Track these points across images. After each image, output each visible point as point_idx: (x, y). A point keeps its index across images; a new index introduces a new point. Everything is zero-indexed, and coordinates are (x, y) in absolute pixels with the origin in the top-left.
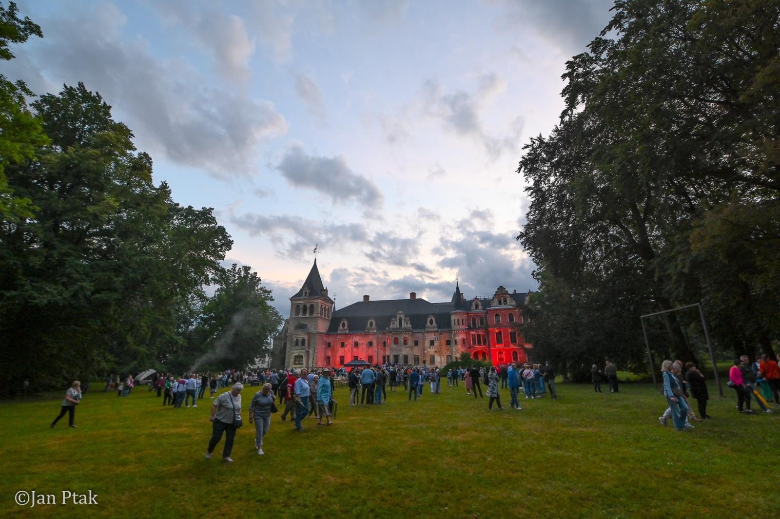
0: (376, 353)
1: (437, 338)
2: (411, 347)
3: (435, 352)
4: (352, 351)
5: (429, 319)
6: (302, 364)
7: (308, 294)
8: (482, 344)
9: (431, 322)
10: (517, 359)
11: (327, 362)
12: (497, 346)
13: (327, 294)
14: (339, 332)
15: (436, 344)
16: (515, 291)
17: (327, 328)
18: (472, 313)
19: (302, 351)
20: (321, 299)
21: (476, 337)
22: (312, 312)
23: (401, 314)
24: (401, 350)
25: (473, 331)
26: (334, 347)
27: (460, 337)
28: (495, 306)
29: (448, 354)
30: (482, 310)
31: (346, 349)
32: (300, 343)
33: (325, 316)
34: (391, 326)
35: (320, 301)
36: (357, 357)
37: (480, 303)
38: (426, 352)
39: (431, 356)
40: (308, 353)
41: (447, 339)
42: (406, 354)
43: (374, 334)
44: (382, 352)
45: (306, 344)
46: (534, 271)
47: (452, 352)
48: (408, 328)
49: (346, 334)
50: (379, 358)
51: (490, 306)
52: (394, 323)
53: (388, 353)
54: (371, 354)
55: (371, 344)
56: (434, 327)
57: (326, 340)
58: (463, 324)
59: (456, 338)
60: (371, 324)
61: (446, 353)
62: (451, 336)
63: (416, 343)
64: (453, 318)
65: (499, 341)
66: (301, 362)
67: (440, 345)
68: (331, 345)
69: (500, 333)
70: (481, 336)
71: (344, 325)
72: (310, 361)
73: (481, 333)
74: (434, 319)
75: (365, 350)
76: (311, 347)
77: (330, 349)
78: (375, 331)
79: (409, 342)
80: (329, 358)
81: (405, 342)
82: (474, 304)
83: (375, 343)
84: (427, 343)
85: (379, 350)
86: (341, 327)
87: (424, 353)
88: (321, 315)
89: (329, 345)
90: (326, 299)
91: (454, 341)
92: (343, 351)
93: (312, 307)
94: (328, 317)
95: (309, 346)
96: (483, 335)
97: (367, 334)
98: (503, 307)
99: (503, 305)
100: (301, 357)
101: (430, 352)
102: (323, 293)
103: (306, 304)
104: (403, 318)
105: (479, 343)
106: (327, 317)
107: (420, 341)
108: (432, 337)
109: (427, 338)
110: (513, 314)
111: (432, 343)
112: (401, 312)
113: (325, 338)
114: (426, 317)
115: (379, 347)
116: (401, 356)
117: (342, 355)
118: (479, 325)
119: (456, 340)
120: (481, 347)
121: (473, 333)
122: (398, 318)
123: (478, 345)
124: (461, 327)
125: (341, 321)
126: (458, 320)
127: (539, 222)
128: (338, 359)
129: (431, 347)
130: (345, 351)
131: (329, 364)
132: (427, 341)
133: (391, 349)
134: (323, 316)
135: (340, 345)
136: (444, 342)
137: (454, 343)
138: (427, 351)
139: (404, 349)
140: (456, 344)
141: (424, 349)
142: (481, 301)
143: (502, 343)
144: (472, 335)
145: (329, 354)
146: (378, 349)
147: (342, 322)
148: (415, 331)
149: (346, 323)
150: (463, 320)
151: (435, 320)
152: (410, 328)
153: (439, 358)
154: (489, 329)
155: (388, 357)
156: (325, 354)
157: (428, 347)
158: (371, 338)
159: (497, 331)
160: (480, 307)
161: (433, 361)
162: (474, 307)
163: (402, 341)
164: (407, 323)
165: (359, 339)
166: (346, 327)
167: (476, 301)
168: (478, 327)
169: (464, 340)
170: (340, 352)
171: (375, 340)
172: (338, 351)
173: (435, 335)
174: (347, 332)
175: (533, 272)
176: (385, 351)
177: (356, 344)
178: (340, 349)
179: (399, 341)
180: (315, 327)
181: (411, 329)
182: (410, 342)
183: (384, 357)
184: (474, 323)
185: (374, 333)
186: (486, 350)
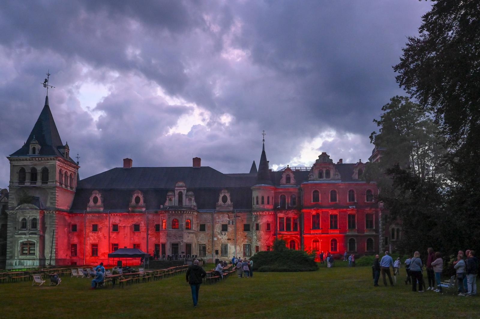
0: (145, 241)
1: (231, 221)
2: (196, 234)
3: (228, 239)
4: (109, 237)
5: (221, 196)
6: (34, 254)
7: (37, 152)
8: (292, 230)
9: (225, 199)
10: (336, 249)
11: (72, 252)
12: (312, 232)
13: (67, 154)
14: (88, 210)
15: (230, 229)
16: (341, 160)
17: (70, 204)
18: (281, 189)
19: (34, 236)
20: (59, 160)
21: (285, 221)
22: (45, 179)
23: (181, 187)
24: (181, 237)
25: (281, 212)
26: (81, 231)
27: (263, 221)
28: (315, 180)
29: (246, 242)
30: (295, 185)
31: (100, 234)
32: (29, 225)
33: (66, 186)
34: (167, 204)
35: (58, 163)
36: (117, 245)
37: (292, 176)
38: (215, 239)
39: (222, 245)
40: (42, 239)
41: (245, 222)
42: (189, 242)
43: (142, 214)
44: (154, 239)
45: (39, 227)
46: (374, 133)
47: (251, 240)
48: (192, 207)
49: (99, 213)
50: (149, 248)
51: (307, 179)
52: (170, 200)
53: (162, 240)
54: (137, 241)
55: (137, 228)
56: (229, 206)
57: (69, 221)
58: (268, 203)
59: (259, 221)
60: (138, 200)
61: (242, 242)
62: (251, 218)
63: (202, 228)
64: (255, 194)
65: (316, 226)
66: (32, 252)
67: (236, 231)
68: (78, 228)
69: (318, 215)
70: (292, 220)
71: (95, 200)
72: (47, 251)
73: (291, 215)
74: (228, 195)
75: (129, 234)
76: (48, 230)
77: (76, 233)
78: (144, 209)
79: (194, 225)
80: (74, 246)
81: (188, 226)
82: (284, 176)
83: (143, 225)
84: (218, 228)
85: (149, 236)
86: (91, 203)
87: (213, 241)
88: (61, 184)
89: (74, 227)
90: (65, 160)
91: (255, 225)
92: (96, 238)
93: (45, 171)
94: (71, 188)
95: (44, 229)
96: (293, 218)
97: (132, 214)
98: (324, 181)
99: (324, 178)
100: (33, 244)
101: (222, 240)
102: (62, 150)
103: (35, 167)
104: (184, 192)
105: (288, 229)
106: (69, 188)
107: (208, 225)
108: (224, 219)
109: (217, 220)
110: (337, 191)
111: (224, 228)
112: (181, 184)
113: (67, 218)
114: (216, 192)
115: (149, 232)
116: (182, 244)
117: (94, 242)
118: (290, 206)
119: (257, 225)
120: (290, 233)
121: (281, 215)
122: (177, 192)
123: (287, 231)
124: (266, 207)
125: (91, 194)
126: (263, 198)
127: (430, 44)
128: (88, 248)
129: (223, 233)
130: (98, 237)
131: (76, 255)
132: (217, 225)
133: (168, 236)
134: (63, 186)
135: (91, 228)
136: (240, 226)
137: (255, 228)
138: (218, 239)
139: (185, 236)
140: (257, 229)
141: (213, 236)
142: (293, 172)
143: (319, 228)
144: (280, 218)
145: (75, 240)
146: (148, 234)
147: (94, 196)
148: (201, 211)
149: (99, 196)
150: (268, 197)
151: (231, 196)
152: (195, 206)
153: (233, 247)
154: (303, 211)
155: (164, 245)
156: (69, 240)
157: (219, 234)
158: (136, 219)
159: (314, 213)
160: (292, 181)
161: (225, 250)
162: (284, 181)
163: (184, 223)
164: (190, 200)
165: (120, 221)
166: (99, 203)
167: (287, 173)
168: (288, 207)
169: (268, 225)
170: (91, 238)
171: (142, 223)
172: (88, 236)
173: (229, 218)
174: (102, 209)
175: (372, 134)
176: (158, 237)
177: (115, 228)
178: (90, 234)
179: (180, 223)
180: (52, 201)
181: (196, 208)
182: (195, 227)
183: (157, 246)
184: (284, 203)
185: (142, 212)
186: (297, 237)
